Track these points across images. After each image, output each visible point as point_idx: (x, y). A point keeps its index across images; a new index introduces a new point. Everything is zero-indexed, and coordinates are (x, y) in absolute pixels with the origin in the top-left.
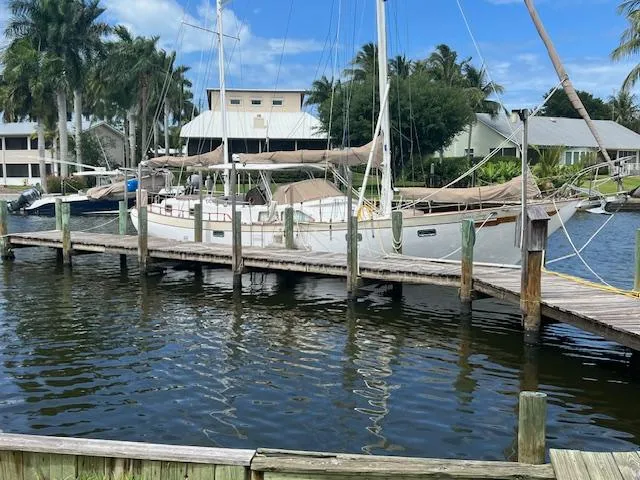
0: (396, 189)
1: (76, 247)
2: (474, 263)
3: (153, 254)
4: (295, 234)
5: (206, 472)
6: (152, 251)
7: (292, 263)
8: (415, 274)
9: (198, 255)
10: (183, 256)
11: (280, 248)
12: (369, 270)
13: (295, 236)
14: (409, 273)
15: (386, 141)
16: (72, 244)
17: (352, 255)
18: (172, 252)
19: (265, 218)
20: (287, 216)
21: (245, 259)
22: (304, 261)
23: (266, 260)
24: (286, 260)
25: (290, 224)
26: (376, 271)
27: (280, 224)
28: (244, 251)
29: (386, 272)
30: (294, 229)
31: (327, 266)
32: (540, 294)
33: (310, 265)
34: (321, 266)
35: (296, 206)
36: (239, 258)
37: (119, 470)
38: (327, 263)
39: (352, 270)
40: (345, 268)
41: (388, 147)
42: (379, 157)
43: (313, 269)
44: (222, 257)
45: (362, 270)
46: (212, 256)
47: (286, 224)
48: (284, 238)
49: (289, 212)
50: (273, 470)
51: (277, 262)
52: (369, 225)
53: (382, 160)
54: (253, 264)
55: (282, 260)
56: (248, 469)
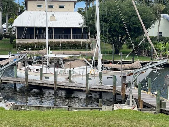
0: (102, 64)
1: (3, 81)
2: (116, 86)
3: (30, 84)
4: (71, 78)
5: (62, 108)
6: (29, 83)
7: (71, 86)
8: (103, 89)
9: (44, 84)
10: (39, 84)
11: (67, 82)
12: (91, 88)
13: (71, 79)
14: (101, 89)
15: (99, 49)
16: (2, 80)
17: (87, 84)
18: (36, 83)
19: (62, 73)
20: (69, 72)
21: (58, 85)
22: (74, 86)
23: (63, 86)
24: (69, 85)
25: (70, 75)
26: (93, 88)
27: (67, 75)
28: (57, 83)
29: (96, 88)
30: (72, 77)
31: (80, 87)
32: (125, 92)
33: (76, 87)
34: (79, 87)
35: (72, 69)
36: (56, 85)
37: (51, 109)
38: (80, 86)
39: (87, 88)
40: (85, 88)
41: (100, 51)
42: (97, 54)
43: (77, 88)
44: (51, 84)
45: (90, 88)
46: (48, 84)
47: (69, 75)
48: (68, 79)
49: (70, 71)
50: (70, 108)
51: (67, 86)
52: (93, 76)
53: (98, 55)
54: (60, 87)
55: (68, 85)
56: (67, 108)
